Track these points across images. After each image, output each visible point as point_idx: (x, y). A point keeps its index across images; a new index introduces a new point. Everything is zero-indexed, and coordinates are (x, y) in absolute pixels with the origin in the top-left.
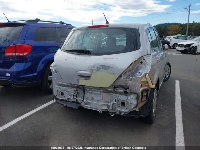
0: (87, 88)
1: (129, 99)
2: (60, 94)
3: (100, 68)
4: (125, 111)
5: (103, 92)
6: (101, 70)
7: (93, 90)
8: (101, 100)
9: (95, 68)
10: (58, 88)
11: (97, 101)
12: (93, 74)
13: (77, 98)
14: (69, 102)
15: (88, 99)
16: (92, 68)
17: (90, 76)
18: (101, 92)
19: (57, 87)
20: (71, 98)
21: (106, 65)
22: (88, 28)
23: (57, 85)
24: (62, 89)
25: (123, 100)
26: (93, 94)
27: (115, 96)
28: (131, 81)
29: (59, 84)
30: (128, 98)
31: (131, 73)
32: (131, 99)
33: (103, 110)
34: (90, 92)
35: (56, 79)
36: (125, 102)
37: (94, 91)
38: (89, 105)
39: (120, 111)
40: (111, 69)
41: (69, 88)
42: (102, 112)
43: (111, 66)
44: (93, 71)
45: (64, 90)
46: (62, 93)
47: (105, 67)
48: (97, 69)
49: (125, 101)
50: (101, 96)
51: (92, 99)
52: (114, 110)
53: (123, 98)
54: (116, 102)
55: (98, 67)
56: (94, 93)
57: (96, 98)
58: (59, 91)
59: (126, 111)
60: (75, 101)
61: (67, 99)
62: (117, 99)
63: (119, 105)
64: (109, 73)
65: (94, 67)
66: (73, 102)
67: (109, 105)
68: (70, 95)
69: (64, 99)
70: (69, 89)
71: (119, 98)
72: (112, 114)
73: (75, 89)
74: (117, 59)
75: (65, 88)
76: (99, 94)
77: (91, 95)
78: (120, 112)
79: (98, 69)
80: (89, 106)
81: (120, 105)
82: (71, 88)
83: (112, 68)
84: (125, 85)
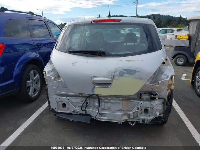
0: (102, 97)
1: (154, 104)
2: (61, 106)
3: (124, 73)
4: (149, 118)
5: (123, 100)
6: (125, 75)
7: (109, 98)
8: (121, 110)
9: (117, 73)
10: (58, 99)
11: (115, 111)
12: (114, 81)
13: (86, 110)
14: (75, 115)
15: (103, 109)
16: (113, 74)
17: (110, 83)
18: (119, 100)
19: (56, 98)
20: (78, 110)
21: (132, 69)
22: (93, 22)
23: (56, 96)
24: (64, 100)
25: (146, 107)
26: (109, 104)
27: (136, 103)
28: (158, 85)
29: (60, 94)
30: (152, 104)
31: (155, 76)
32: (156, 104)
33: (123, 120)
34: (105, 101)
35: (55, 88)
36: (149, 109)
37: (111, 100)
38: (105, 116)
39: (142, 118)
40: (137, 73)
41: (74, 98)
42: (122, 122)
43: (137, 70)
44: (115, 77)
45: (67, 101)
46: (64, 105)
47: (130, 72)
48: (119, 74)
49: (148, 107)
50: (121, 105)
51: (109, 109)
52: (136, 118)
53: (146, 104)
54: (138, 109)
55: (120, 72)
56: (111, 102)
57: (114, 107)
58: (60, 103)
59: (151, 118)
60: (84, 112)
61: (72, 112)
62: (139, 106)
63: (141, 112)
64: (135, 78)
65: (115, 72)
66: (80, 114)
67: (130, 114)
68: (76, 107)
69: (68, 112)
70: (74, 100)
71: (142, 105)
72: (133, 123)
73: (84, 99)
74: (143, 61)
75: (68, 98)
76: (117, 103)
77: (106, 104)
78: (143, 121)
79: (121, 74)
80: (106, 118)
81: (143, 113)
82: (77, 97)
83: (139, 72)
84: (151, 90)
